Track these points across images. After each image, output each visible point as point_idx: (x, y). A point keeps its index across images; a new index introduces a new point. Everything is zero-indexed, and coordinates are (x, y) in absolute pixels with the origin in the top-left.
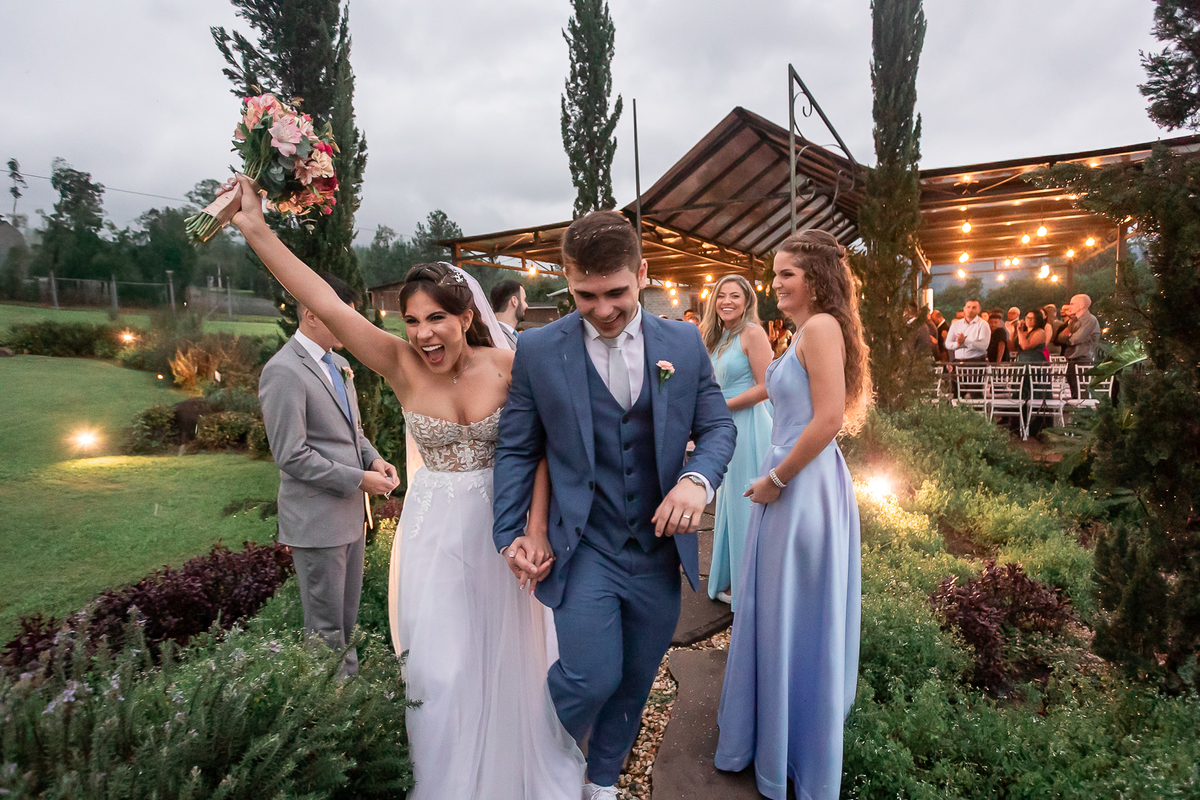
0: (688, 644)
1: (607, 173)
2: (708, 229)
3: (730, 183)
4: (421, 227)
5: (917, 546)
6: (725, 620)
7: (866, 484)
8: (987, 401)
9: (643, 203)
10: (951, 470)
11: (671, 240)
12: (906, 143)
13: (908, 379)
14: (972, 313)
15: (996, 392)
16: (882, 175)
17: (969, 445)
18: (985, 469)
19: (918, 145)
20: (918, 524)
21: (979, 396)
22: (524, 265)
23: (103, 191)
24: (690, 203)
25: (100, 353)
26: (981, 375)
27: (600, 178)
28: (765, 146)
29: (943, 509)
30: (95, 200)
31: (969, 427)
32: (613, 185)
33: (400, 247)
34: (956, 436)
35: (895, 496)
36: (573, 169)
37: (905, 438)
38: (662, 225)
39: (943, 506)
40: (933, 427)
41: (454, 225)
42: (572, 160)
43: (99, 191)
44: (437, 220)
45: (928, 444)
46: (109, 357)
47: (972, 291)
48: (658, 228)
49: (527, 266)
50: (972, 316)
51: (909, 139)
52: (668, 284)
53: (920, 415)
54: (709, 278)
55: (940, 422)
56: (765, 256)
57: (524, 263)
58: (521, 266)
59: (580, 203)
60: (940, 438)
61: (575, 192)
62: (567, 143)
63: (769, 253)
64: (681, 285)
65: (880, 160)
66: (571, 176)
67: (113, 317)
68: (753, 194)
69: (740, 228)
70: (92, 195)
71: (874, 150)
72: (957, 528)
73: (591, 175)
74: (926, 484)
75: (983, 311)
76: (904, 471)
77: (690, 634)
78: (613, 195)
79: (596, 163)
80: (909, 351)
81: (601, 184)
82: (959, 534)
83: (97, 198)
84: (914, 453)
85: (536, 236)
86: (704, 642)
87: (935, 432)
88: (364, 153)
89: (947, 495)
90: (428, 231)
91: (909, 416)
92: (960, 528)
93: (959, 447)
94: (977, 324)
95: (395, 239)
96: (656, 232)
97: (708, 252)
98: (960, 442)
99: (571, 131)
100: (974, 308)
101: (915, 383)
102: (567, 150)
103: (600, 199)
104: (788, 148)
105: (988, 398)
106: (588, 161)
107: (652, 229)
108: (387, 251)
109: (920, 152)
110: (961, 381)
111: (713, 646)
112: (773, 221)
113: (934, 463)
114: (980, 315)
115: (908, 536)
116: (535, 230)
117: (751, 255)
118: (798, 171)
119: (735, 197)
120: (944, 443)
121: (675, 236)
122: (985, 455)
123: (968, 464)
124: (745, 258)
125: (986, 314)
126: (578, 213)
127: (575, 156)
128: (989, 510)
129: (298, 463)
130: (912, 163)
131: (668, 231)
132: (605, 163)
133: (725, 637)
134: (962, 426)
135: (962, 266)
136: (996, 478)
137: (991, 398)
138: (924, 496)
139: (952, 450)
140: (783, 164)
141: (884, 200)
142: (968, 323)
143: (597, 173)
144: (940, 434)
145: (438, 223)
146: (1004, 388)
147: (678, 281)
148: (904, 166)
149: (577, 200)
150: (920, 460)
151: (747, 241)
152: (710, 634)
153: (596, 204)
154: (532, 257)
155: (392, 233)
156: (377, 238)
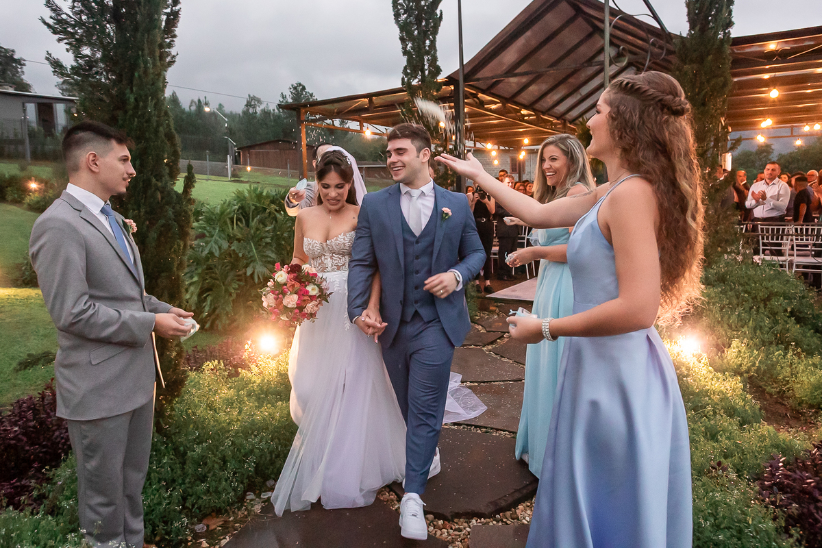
0: (491, 516)
1: (433, 42)
2: (525, 97)
3: (546, 55)
4: (284, 97)
5: (731, 412)
6: (530, 488)
7: (675, 342)
8: (789, 259)
9: (466, 71)
10: (758, 328)
11: (493, 107)
12: (719, 11)
13: (714, 237)
14: (771, 174)
15: (797, 250)
16: (693, 42)
17: (776, 303)
18: (795, 329)
19: (730, 12)
20: (731, 387)
21: (780, 253)
22: (361, 128)
23: (24, 65)
24: (510, 72)
25: (10, 198)
26: (782, 234)
27: (427, 48)
28: (580, 20)
29: (753, 369)
30: (18, 72)
31: (777, 286)
32: (438, 54)
33: (266, 113)
34: (762, 294)
35: (705, 355)
36: (402, 39)
37: (713, 295)
38: (484, 92)
39: (754, 365)
40: (740, 284)
41: (311, 95)
42: (402, 31)
43: (21, 65)
44: (297, 91)
45: (735, 301)
46: (18, 202)
47: (763, 155)
48: (480, 95)
49: (364, 129)
50: (772, 178)
51: (722, 7)
52: (489, 146)
53: (726, 273)
54: (526, 141)
55: (746, 279)
56: (577, 122)
57: (361, 126)
58: (358, 128)
59: (408, 71)
60: (746, 295)
61: (404, 61)
62: (397, 15)
63: (581, 119)
64: (502, 148)
65: (692, 28)
66: (401, 46)
67: (23, 169)
68: (568, 64)
69: (555, 96)
70: (16, 68)
71: (686, 18)
72: (768, 389)
73: (419, 46)
74: (735, 343)
75: (782, 173)
76: (711, 328)
77: (494, 503)
78: (438, 63)
79: (424, 34)
80: (716, 211)
81: (428, 53)
82: (771, 395)
83: (19, 70)
84: (722, 309)
85: (371, 101)
86: (508, 513)
87: (741, 288)
88: (177, 8)
89: (758, 355)
90: (290, 100)
91: (716, 274)
92: (772, 389)
93: (765, 305)
94: (776, 186)
95: (262, 107)
96: (478, 98)
97: (525, 118)
98: (766, 300)
99: (401, 5)
100: (773, 170)
101: (721, 241)
102: (397, 22)
103: (426, 67)
104: (603, 21)
105: (789, 255)
106: (416, 32)
107: (475, 96)
108: (255, 117)
109: (733, 20)
110: (763, 239)
111: (518, 518)
112: (585, 90)
113: (741, 320)
114: (779, 177)
115: (722, 400)
116: (370, 96)
117: (565, 121)
118: (612, 43)
119: (552, 65)
120: (751, 300)
121: (495, 103)
122: (792, 314)
123: (776, 322)
124: (559, 124)
125: (785, 176)
126: (406, 79)
127: (404, 28)
128: (803, 371)
129: (83, 322)
130: (724, 30)
131: (490, 98)
132: (431, 34)
133: (530, 507)
134: (770, 284)
135: (763, 131)
136: (805, 336)
137: (793, 255)
138: (734, 355)
139: (759, 307)
140: (597, 36)
141: (695, 66)
142: (768, 184)
143: (424, 43)
144: (746, 292)
145: (298, 93)
146: (807, 246)
147: (499, 144)
148: (716, 34)
149: (405, 68)
150: (727, 316)
151: (561, 108)
152: (515, 504)
153: (423, 72)
154: (368, 120)
155: (259, 101)
156: (247, 105)
